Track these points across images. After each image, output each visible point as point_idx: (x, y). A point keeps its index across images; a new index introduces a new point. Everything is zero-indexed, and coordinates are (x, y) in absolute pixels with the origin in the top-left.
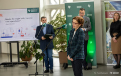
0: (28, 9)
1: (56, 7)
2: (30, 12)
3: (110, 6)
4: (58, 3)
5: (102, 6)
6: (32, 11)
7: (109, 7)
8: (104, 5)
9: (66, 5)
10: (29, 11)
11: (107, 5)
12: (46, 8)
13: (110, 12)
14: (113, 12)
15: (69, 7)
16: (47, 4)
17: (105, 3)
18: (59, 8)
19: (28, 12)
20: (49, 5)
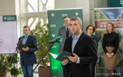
0: (3, 16)
1: (34, 15)
2: (6, 20)
3: (101, 15)
4: (37, 11)
5: (91, 14)
6: (9, 18)
7: (99, 16)
8: (93, 13)
9: (49, 12)
10: (5, 18)
11: (97, 13)
12: (22, 16)
13: (101, 21)
14: (104, 21)
15: (53, 15)
16: (23, 11)
17: (95, 11)
18: (37, 17)
19: (4, 20)
20: (26, 12)
